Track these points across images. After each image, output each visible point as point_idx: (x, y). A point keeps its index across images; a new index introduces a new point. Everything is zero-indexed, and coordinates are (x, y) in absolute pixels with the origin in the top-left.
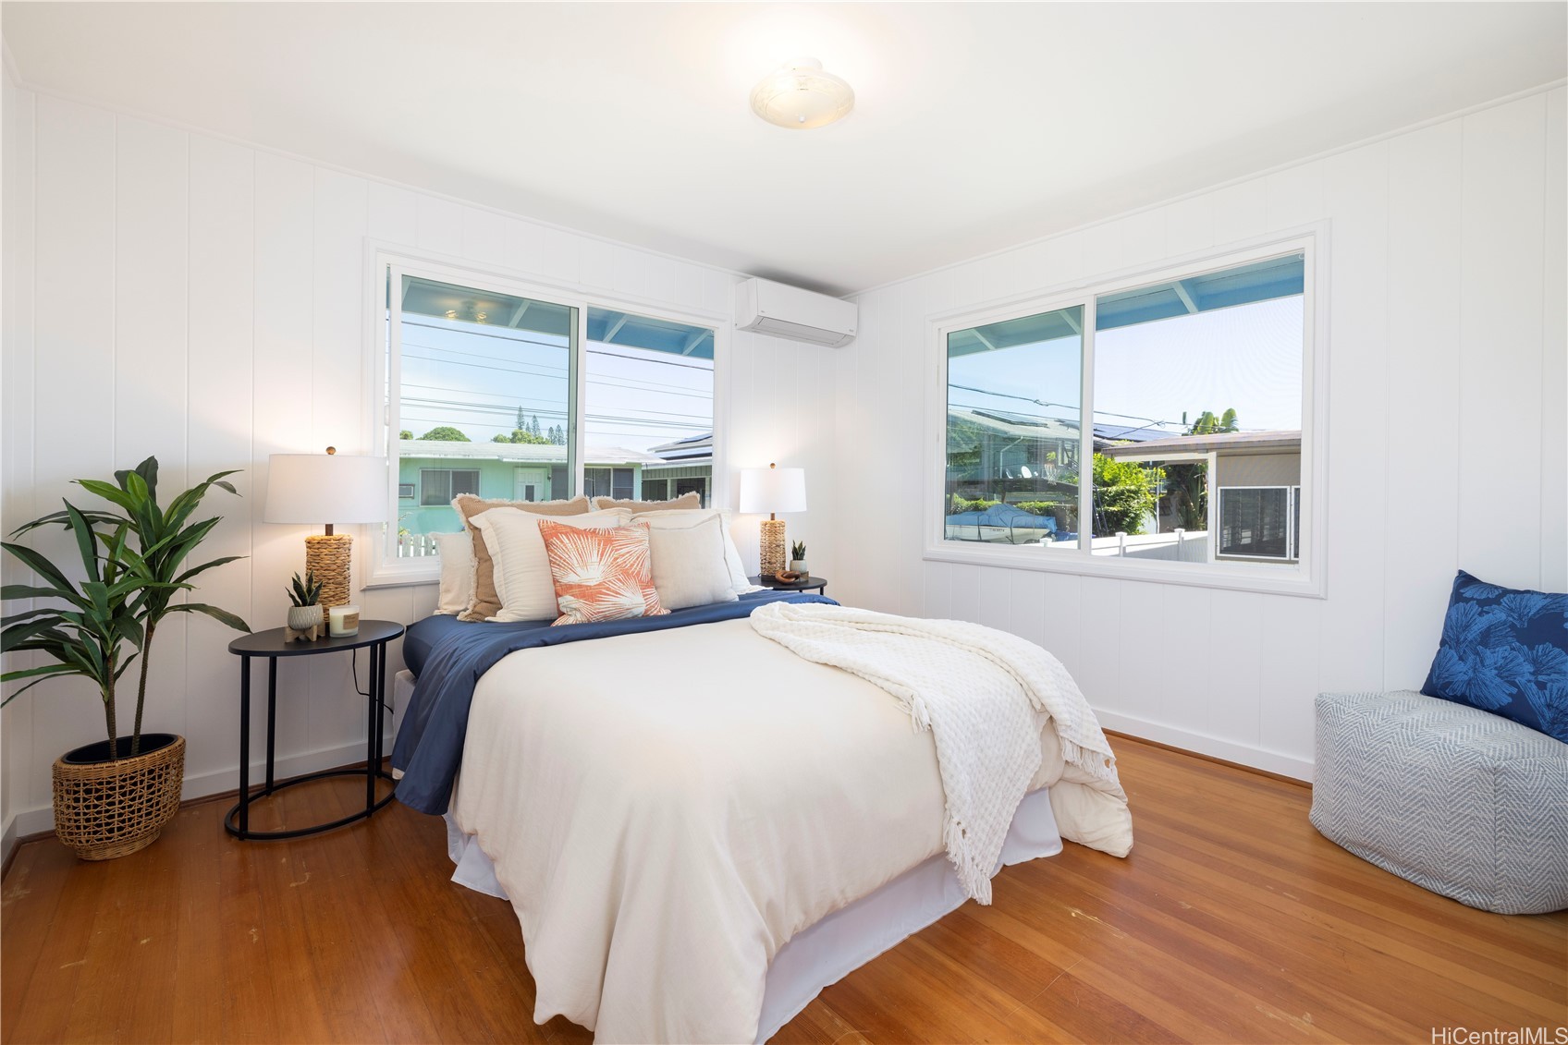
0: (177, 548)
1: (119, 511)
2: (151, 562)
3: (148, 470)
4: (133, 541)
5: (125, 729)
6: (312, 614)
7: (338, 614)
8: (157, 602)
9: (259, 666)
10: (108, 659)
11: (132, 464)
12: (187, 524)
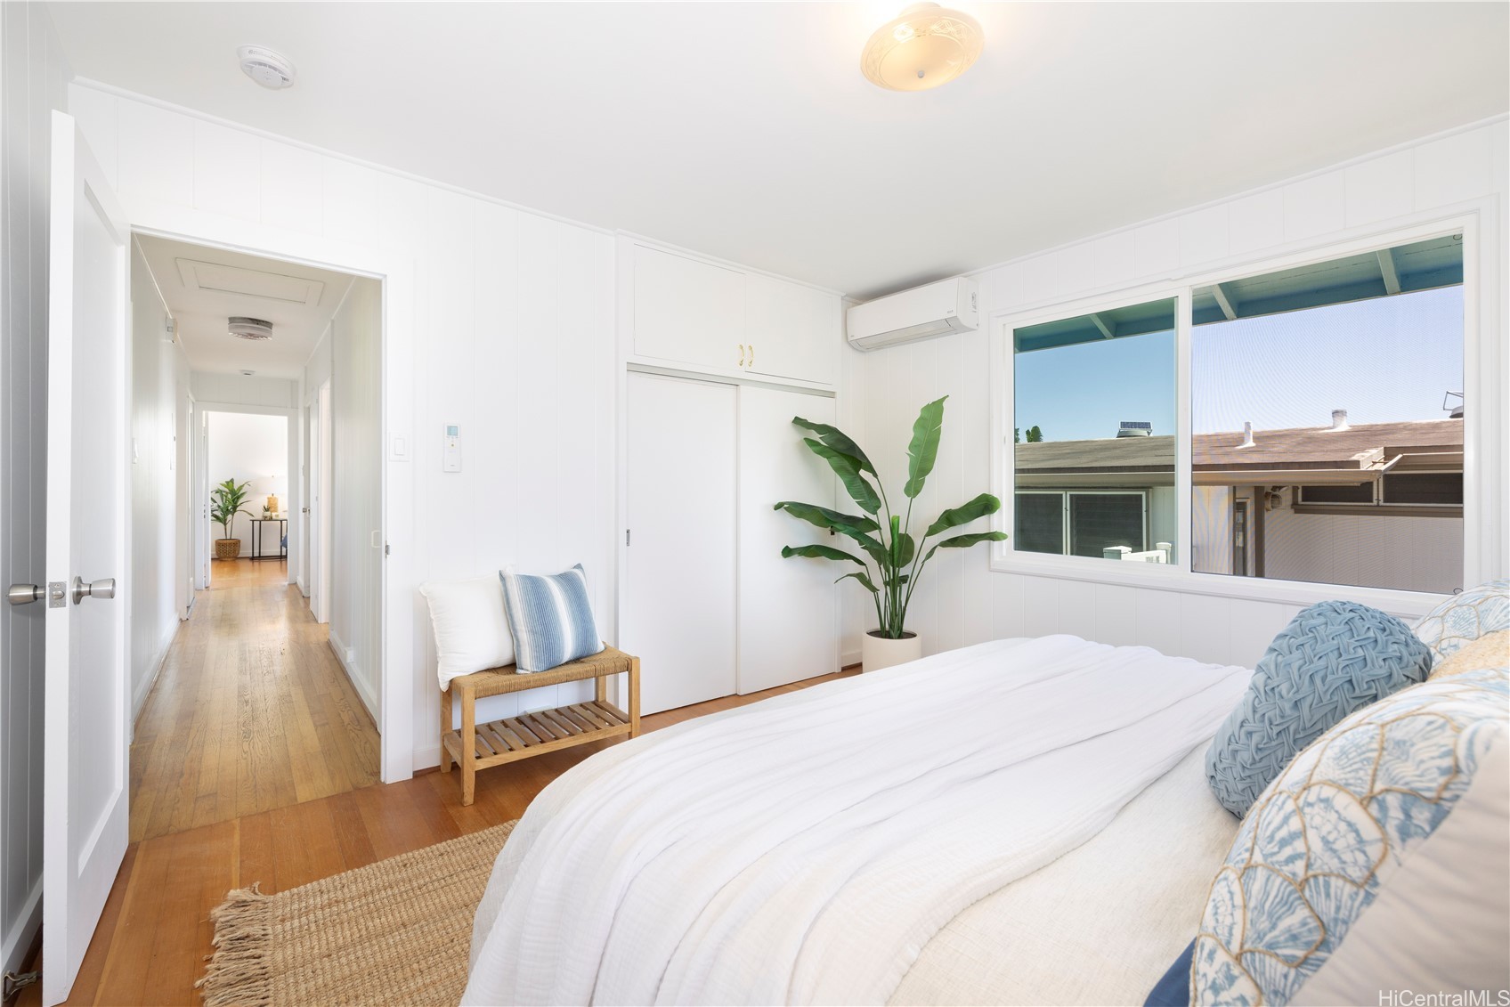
0: (238, 498)
1: (227, 490)
2: (233, 501)
3: (232, 481)
4: (230, 496)
5: (228, 538)
6: (268, 514)
7: (274, 514)
8: (235, 508)
9: (257, 524)
10: (226, 520)
11: (229, 480)
12: (241, 492)
